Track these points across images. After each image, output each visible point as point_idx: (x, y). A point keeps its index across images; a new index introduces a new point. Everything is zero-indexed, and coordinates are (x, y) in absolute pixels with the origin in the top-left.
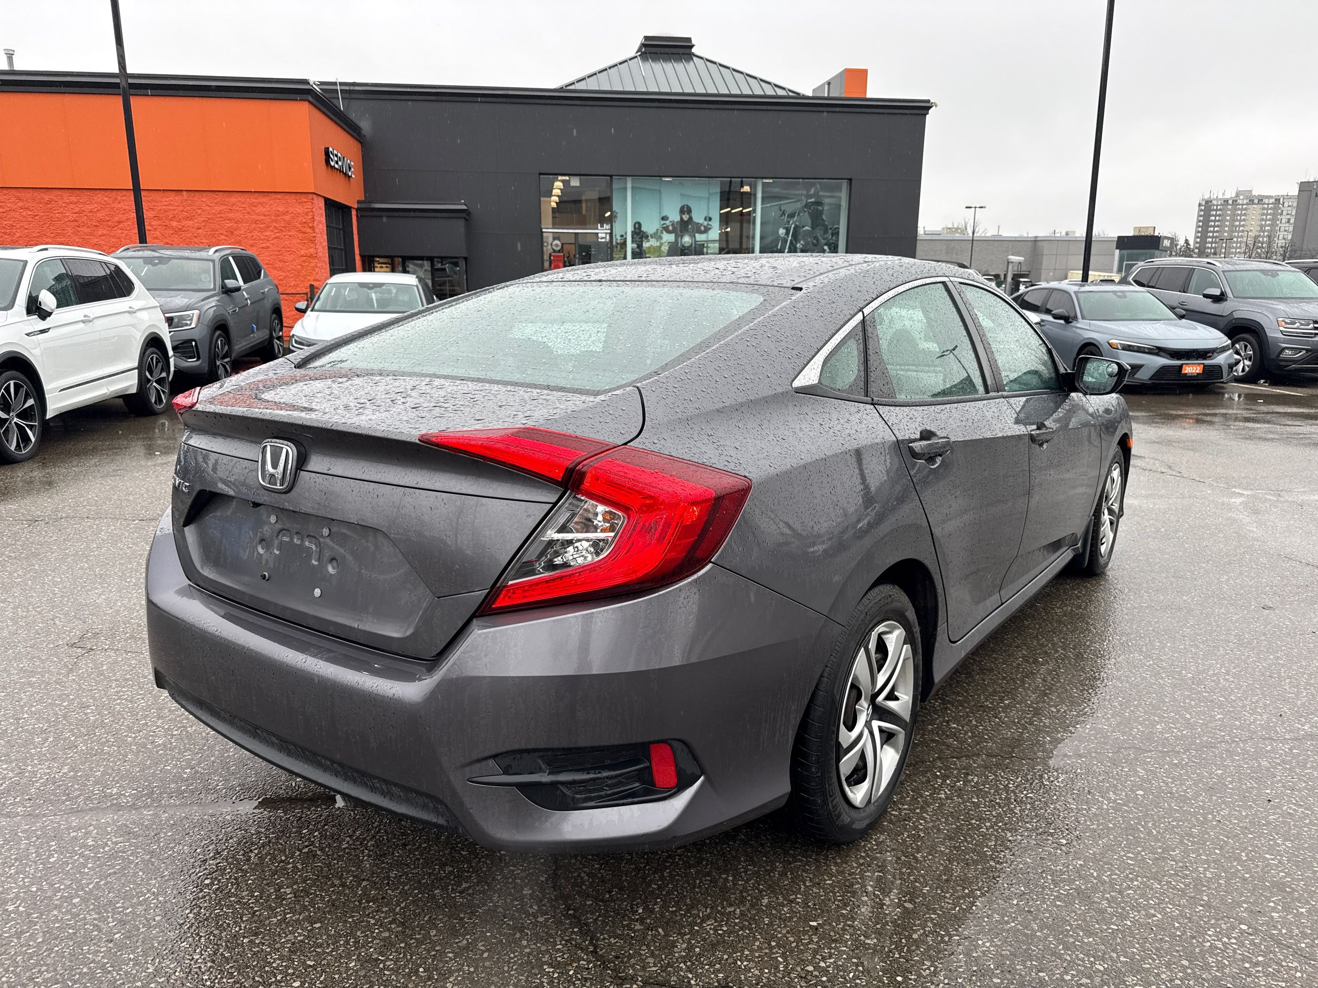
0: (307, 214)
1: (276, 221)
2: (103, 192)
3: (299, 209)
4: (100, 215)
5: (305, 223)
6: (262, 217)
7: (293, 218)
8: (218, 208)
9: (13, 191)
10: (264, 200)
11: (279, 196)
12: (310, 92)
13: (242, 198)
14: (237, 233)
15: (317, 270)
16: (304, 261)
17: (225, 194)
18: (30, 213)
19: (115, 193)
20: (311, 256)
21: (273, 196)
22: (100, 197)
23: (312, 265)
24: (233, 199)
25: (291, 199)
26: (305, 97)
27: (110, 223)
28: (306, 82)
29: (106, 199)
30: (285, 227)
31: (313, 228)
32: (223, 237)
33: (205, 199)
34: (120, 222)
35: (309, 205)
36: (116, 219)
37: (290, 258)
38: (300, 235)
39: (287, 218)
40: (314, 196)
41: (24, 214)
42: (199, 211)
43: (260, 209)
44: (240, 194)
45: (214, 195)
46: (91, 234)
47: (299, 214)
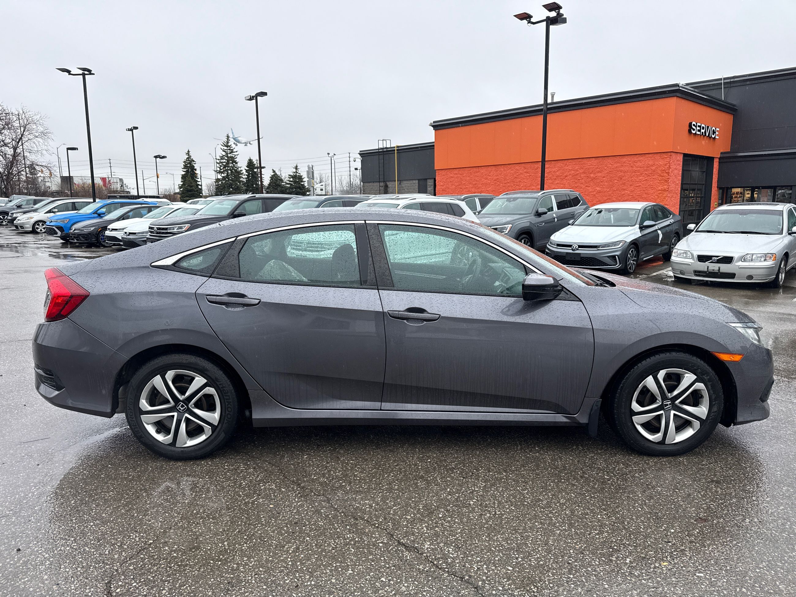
0: (666, 165)
1: (646, 170)
2: (560, 161)
3: (661, 162)
4: (557, 173)
5: (664, 170)
6: (639, 169)
7: (657, 168)
8: (615, 165)
9: (523, 165)
10: (642, 158)
11: (650, 155)
12: (678, 91)
13: (629, 158)
14: (624, 178)
15: (667, 198)
16: (660, 193)
17: (621, 157)
18: (528, 174)
19: (566, 161)
20: (665, 190)
21: (647, 156)
22: (560, 164)
23: (665, 195)
24: (624, 159)
25: (657, 157)
26: (674, 94)
27: (561, 177)
28: (677, 85)
29: (562, 165)
30: (651, 174)
31: (668, 173)
32: (616, 181)
33: (610, 160)
34: (566, 176)
35: (668, 159)
36: (565, 174)
37: (652, 192)
38: (660, 178)
39: (653, 168)
40: (672, 153)
41: (526, 175)
42: (606, 168)
43: (639, 164)
44: (629, 156)
45: (614, 158)
46: (552, 183)
47: (661, 165)
